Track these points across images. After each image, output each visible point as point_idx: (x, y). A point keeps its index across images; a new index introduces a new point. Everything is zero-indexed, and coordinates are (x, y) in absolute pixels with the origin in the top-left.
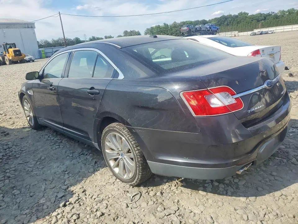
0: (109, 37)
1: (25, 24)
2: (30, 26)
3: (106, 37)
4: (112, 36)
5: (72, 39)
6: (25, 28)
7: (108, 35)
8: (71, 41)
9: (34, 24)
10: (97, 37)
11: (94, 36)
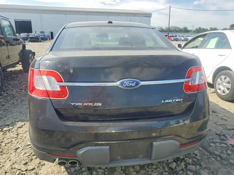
0: (214, 28)
1: (145, 14)
2: (148, 16)
3: (211, 29)
4: (218, 28)
5: (182, 28)
6: (145, 17)
7: (214, 27)
8: (180, 29)
9: (151, 14)
10: (203, 28)
11: (200, 27)
